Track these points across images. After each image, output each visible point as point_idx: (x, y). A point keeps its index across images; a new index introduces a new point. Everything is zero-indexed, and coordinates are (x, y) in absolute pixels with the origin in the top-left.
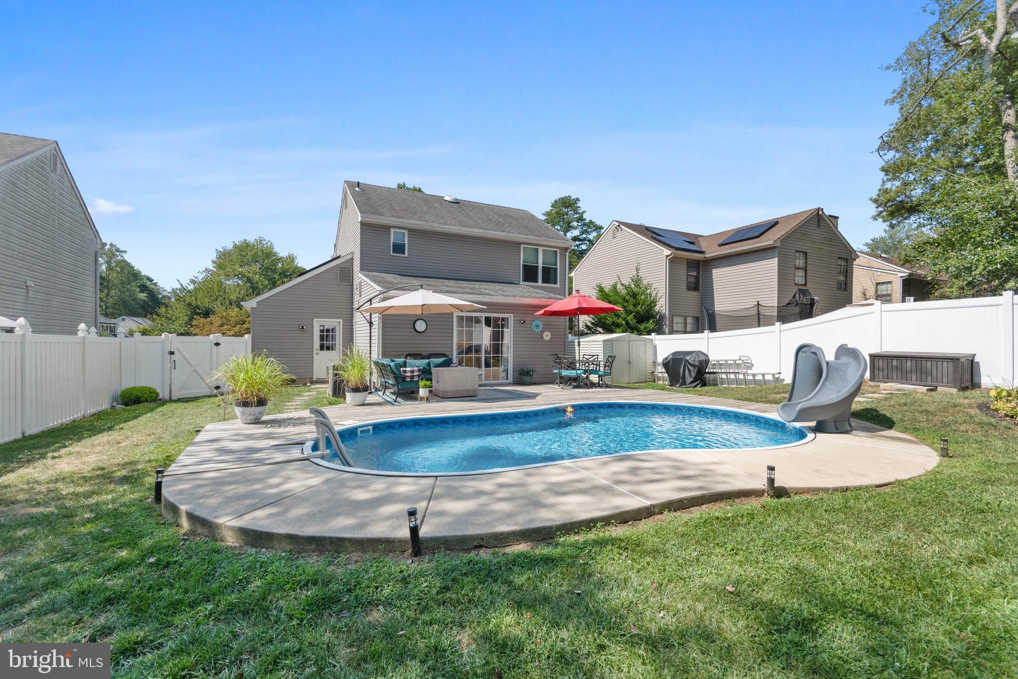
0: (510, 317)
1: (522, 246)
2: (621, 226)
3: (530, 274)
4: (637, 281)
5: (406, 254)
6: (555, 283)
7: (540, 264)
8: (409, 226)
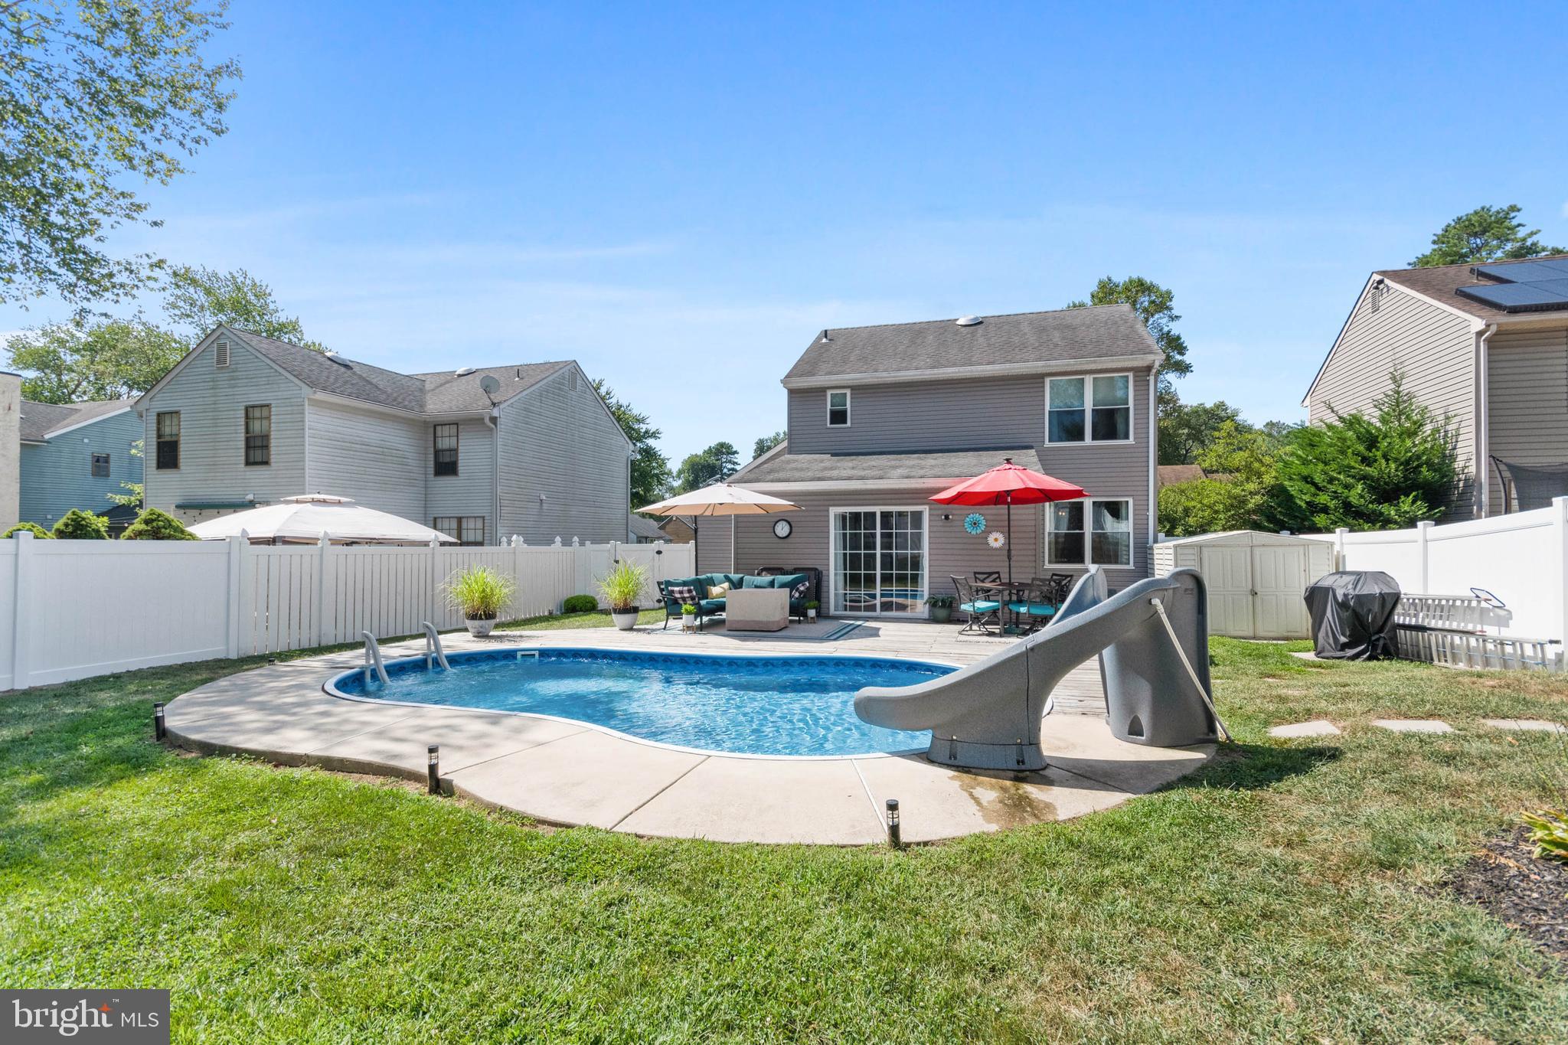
0: (925, 509)
1: (1048, 380)
2: (1387, 281)
3: (1069, 427)
4: (1398, 405)
5: (849, 424)
6: (1127, 437)
7: (1088, 406)
8: (850, 383)
